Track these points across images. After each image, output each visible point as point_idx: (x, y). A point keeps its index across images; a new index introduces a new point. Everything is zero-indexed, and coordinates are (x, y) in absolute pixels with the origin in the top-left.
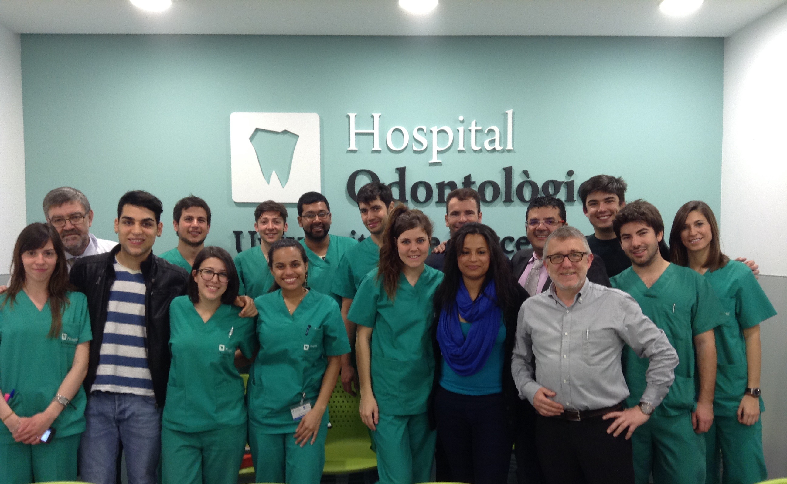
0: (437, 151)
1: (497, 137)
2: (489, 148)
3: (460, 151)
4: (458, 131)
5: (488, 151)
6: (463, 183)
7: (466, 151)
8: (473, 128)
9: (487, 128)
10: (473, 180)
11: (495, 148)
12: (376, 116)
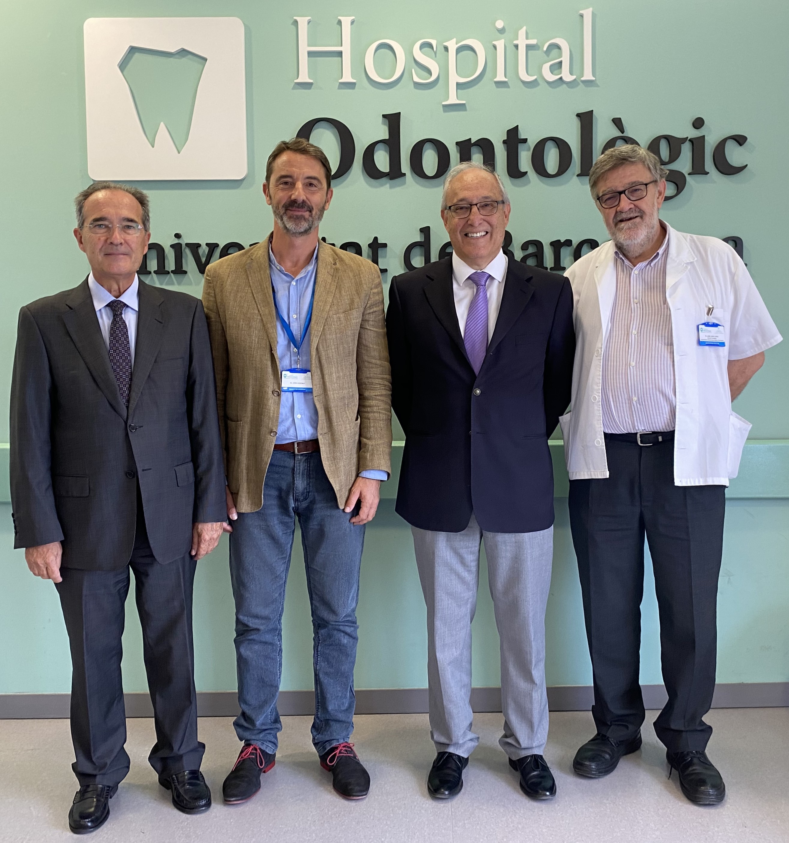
0: (458, 84)
1: (565, 59)
2: (552, 78)
3: (500, 84)
4: (495, 47)
5: (548, 83)
6: (504, 142)
7: (510, 84)
8: (522, 42)
9: (546, 42)
10: (522, 136)
11: (561, 78)
12: (346, 21)
